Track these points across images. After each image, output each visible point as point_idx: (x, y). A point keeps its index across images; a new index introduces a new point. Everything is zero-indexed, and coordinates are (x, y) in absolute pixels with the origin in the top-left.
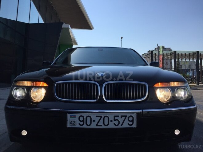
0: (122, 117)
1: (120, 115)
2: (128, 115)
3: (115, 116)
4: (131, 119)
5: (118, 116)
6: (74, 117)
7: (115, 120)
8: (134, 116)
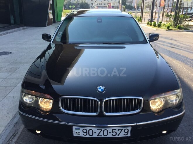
0: (118, 130)
1: (117, 129)
2: (124, 129)
3: (113, 130)
4: (126, 131)
5: (116, 129)
6: (79, 129)
7: (113, 132)
8: (130, 129)
